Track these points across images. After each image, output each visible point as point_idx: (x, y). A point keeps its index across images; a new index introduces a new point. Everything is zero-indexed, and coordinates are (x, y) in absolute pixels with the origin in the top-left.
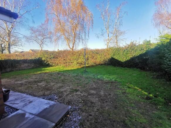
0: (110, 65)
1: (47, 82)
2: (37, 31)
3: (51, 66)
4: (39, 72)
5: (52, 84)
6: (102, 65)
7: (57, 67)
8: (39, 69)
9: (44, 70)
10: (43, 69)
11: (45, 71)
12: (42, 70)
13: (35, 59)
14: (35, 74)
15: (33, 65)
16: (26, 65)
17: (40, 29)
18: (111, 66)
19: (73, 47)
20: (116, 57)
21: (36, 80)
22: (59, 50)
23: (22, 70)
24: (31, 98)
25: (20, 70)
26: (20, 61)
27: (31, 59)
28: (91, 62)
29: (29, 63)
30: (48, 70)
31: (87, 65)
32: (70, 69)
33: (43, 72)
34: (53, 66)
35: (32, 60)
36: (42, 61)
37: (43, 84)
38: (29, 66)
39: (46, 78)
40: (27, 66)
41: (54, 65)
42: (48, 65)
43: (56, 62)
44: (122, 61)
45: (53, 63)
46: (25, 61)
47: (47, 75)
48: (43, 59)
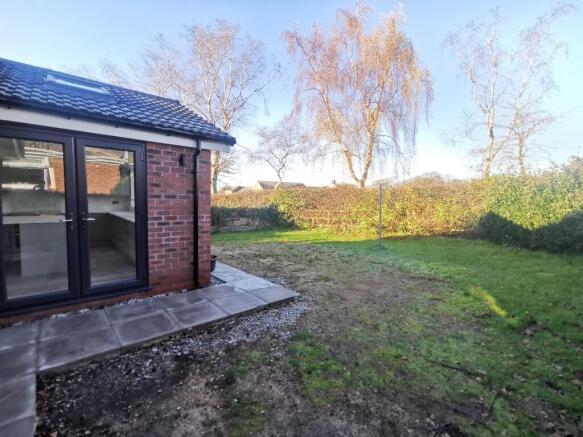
0: (483, 238)
1: (277, 259)
2: (275, 134)
3: (299, 229)
4: (267, 240)
5: (285, 263)
6: (454, 235)
7: (314, 231)
8: (269, 233)
9: (279, 236)
10: (278, 233)
11: (281, 239)
12: (274, 236)
13: (262, 209)
14: (258, 244)
15: (257, 223)
16: (243, 221)
17: (280, 129)
18: (486, 242)
19: (365, 175)
20: (505, 213)
21: (258, 253)
22: (337, 182)
23: (235, 232)
24: (244, 274)
25: (231, 232)
26: (233, 210)
27: (254, 206)
28: (414, 225)
29: (248, 217)
30: (289, 236)
31: (400, 233)
32: (343, 239)
33: (276, 239)
34: (305, 229)
35: (255, 210)
36: (279, 213)
37: (268, 261)
38: (248, 224)
39: (278, 251)
40: (244, 223)
41: (305, 226)
42: (291, 226)
43: (313, 219)
44: (526, 225)
45: (303, 220)
46: (242, 213)
47: (282, 246)
48: (282, 208)
